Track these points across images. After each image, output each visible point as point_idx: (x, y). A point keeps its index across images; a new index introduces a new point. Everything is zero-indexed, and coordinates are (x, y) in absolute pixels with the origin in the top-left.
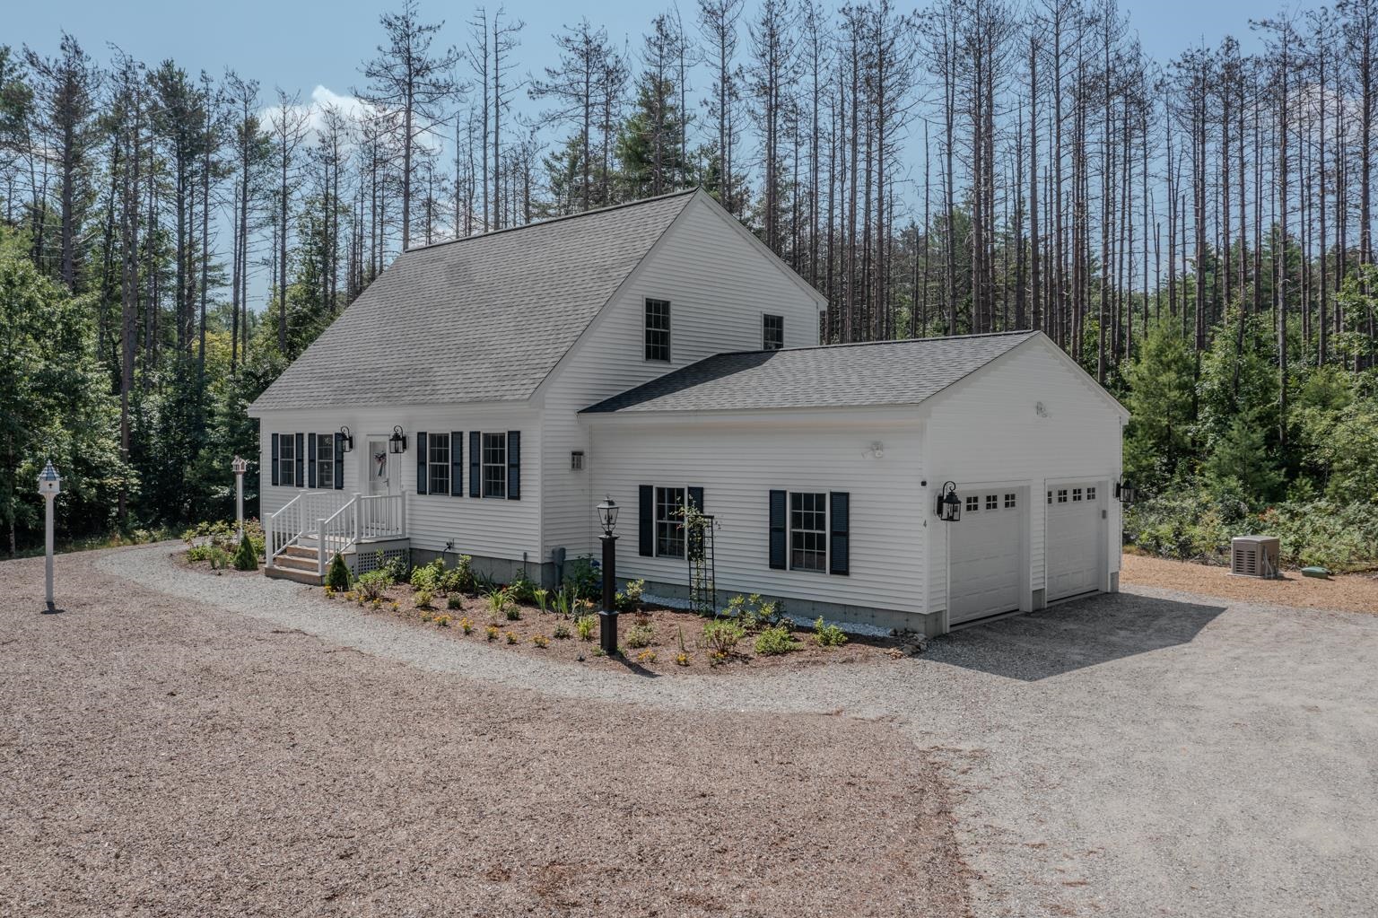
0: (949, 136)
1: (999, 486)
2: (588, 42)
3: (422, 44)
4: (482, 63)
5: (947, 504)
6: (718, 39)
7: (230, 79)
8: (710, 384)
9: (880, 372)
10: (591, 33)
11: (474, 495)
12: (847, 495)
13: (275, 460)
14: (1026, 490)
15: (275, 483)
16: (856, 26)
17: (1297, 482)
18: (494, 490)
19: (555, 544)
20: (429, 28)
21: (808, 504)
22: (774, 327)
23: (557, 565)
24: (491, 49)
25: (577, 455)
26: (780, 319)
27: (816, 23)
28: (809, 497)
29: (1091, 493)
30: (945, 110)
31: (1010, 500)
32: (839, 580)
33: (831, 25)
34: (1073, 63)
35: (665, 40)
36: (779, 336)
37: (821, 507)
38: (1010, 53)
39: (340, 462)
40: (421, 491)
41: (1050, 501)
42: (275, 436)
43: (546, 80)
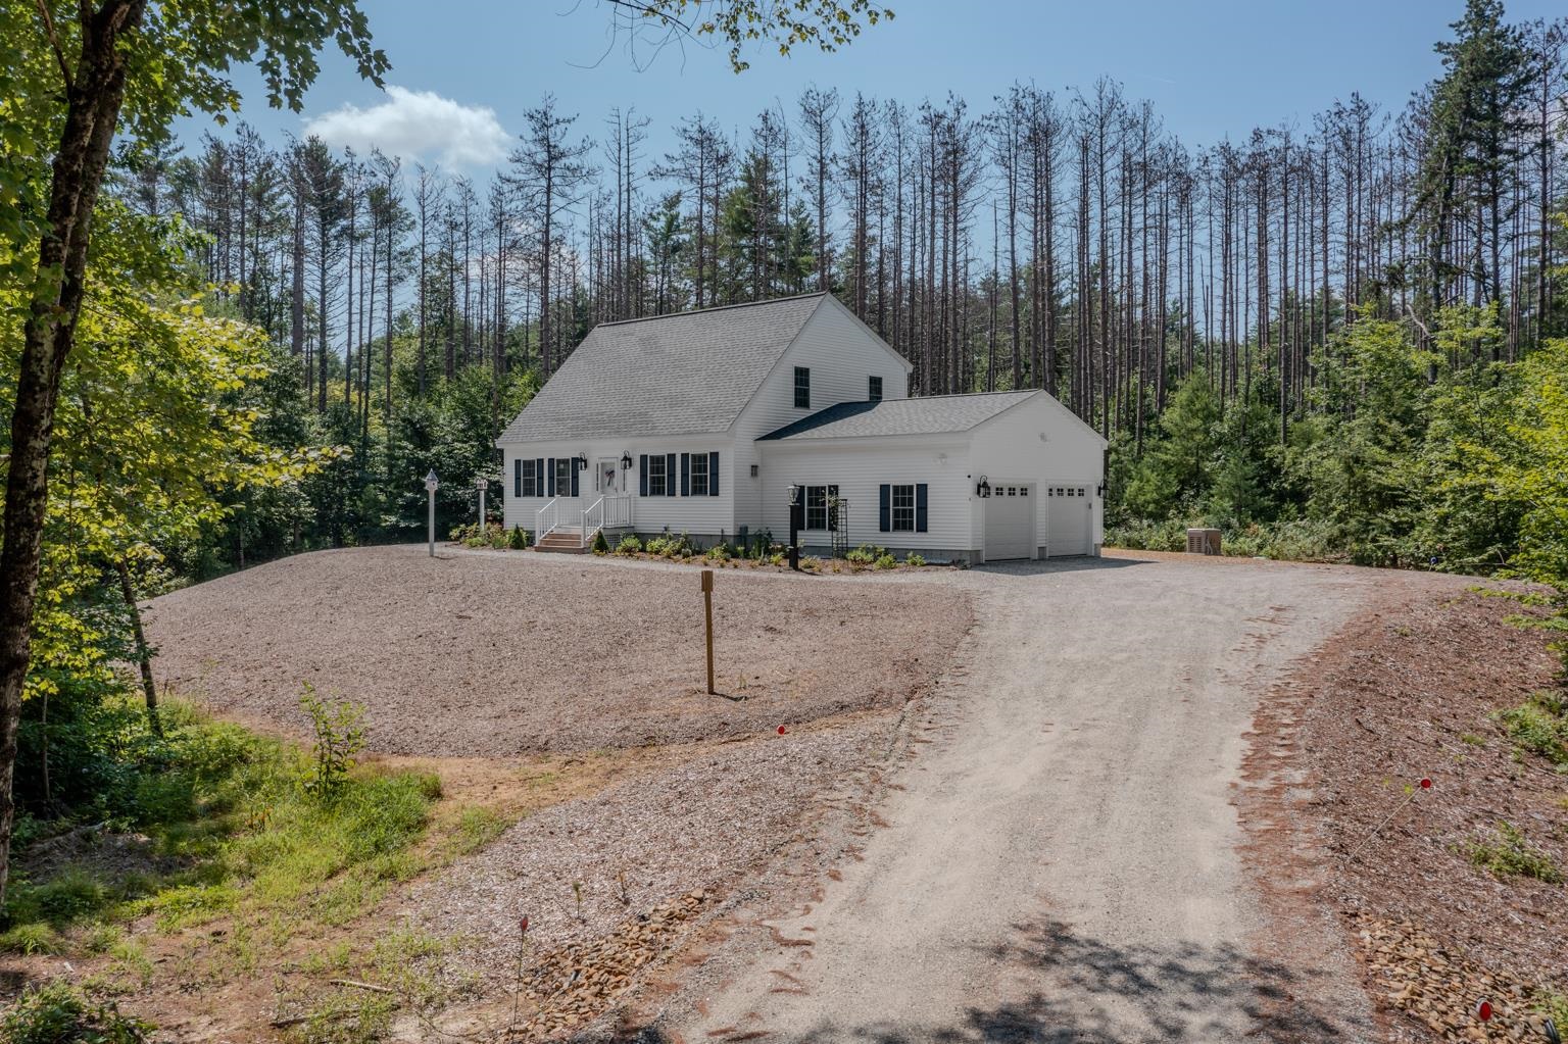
0: (1012, 220)
1: (1017, 481)
2: (701, 131)
3: (559, 134)
4: (617, 155)
5: (983, 488)
6: (816, 135)
7: (375, 156)
8: (839, 422)
9: (946, 415)
10: (705, 124)
11: (685, 493)
12: (926, 485)
13: (518, 479)
14: (1034, 485)
15: (518, 495)
16: (934, 121)
17: (1286, 506)
18: (699, 490)
19: (741, 523)
20: (564, 121)
21: (903, 491)
22: (876, 384)
23: (742, 536)
24: (624, 144)
25: (754, 468)
26: (880, 379)
27: (900, 120)
28: (904, 487)
29: (1081, 492)
30: (1008, 198)
31: (1024, 492)
32: (922, 535)
33: (912, 122)
34: (1118, 158)
35: (769, 131)
36: (879, 391)
37: (911, 492)
38: (1065, 152)
39: (575, 477)
40: (643, 493)
41: (1051, 495)
42: (518, 462)
43: (666, 165)
